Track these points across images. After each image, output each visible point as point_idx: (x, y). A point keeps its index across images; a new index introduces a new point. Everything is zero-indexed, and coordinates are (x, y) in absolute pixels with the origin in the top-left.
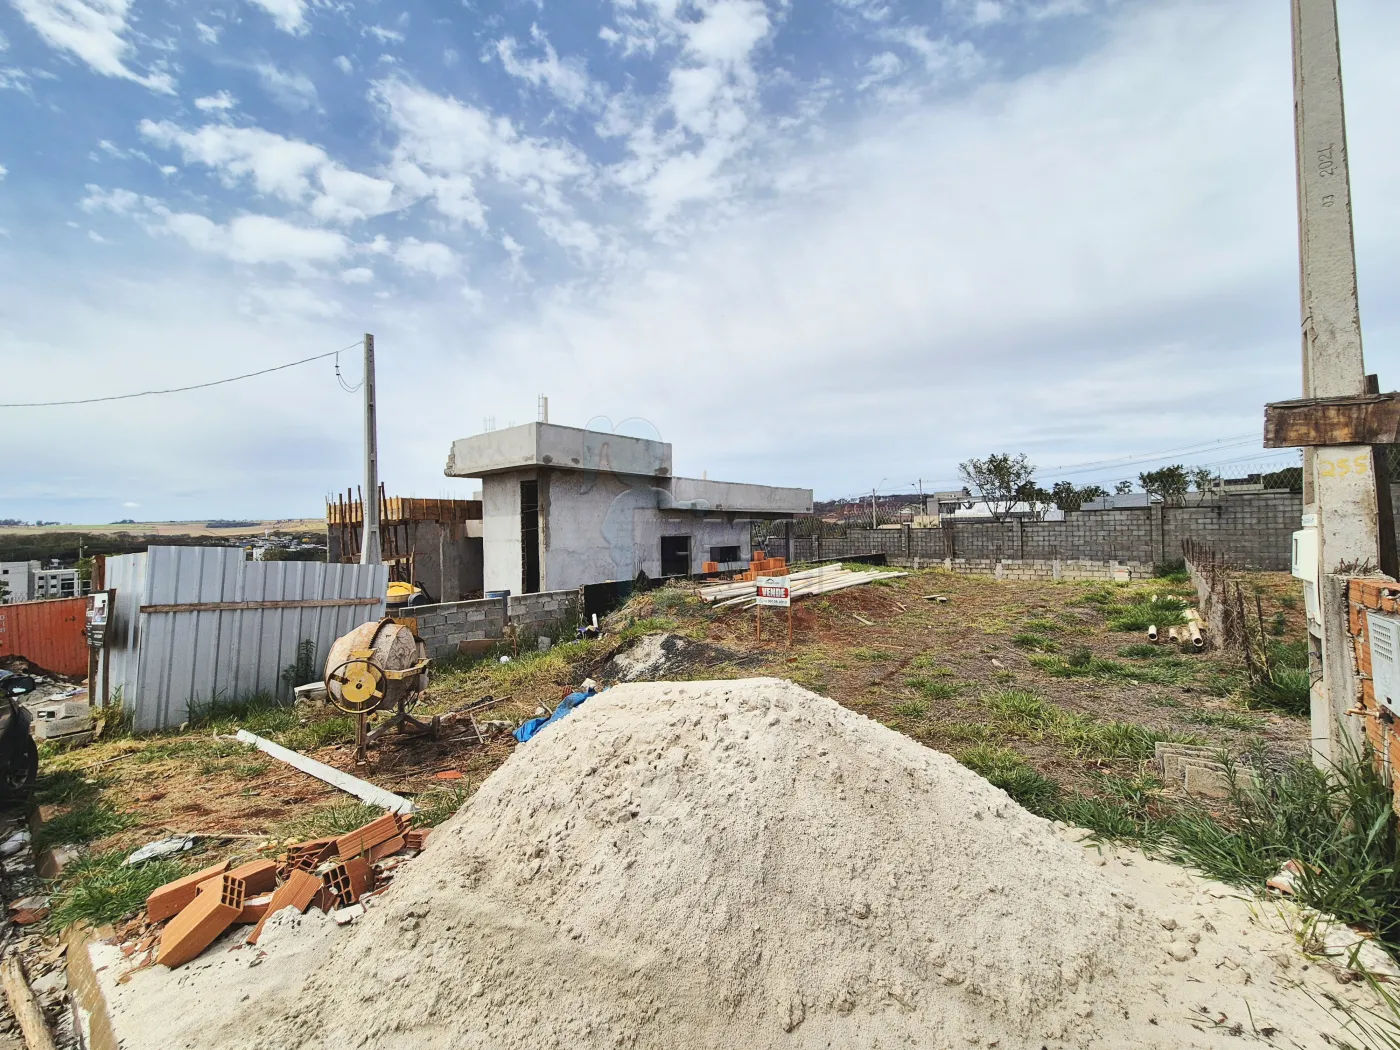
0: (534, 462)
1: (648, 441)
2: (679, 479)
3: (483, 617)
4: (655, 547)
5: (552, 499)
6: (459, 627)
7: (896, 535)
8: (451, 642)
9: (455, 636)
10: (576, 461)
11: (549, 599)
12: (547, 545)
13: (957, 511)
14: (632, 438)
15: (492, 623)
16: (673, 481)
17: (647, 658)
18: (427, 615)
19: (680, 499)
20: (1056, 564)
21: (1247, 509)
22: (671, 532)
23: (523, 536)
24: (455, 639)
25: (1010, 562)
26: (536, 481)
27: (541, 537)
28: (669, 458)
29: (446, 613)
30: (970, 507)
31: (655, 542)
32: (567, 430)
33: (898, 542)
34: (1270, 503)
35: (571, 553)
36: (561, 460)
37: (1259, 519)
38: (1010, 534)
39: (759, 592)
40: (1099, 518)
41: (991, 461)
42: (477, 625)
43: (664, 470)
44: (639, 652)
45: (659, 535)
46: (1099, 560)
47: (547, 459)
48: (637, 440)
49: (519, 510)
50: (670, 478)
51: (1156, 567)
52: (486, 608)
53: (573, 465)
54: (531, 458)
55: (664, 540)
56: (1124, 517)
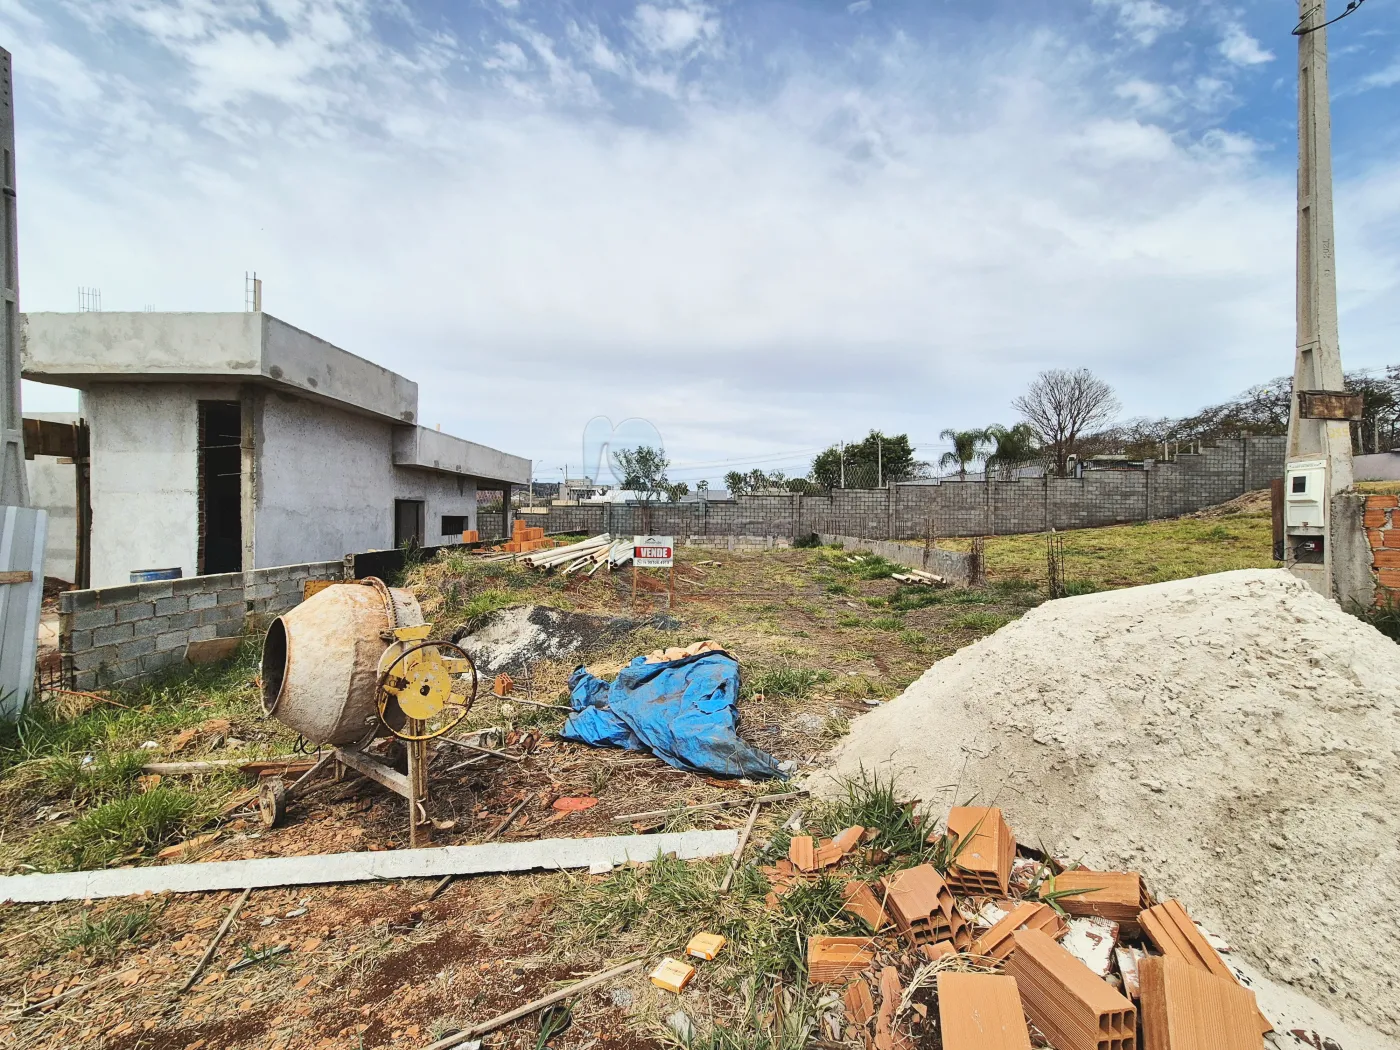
0: (256, 371)
1: (394, 374)
2: (424, 428)
3: (215, 604)
4: (388, 511)
5: (266, 431)
6: (175, 622)
7: (598, 512)
8: (161, 647)
9: (168, 636)
10: (313, 382)
11: (304, 575)
12: (258, 499)
13: (593, 497)
14: (377, 366)
15: (227, 612)
16: (419, 430)
17: (513, 638)
18: (120, 603)
19: (424, 454)
20: (731, 538)
21: (846, 499)
22: (406, 494)
23: (200, 485)
24: (168, 642)
25: (696, 537)
26: (238, 403)
27: (246, 487)
28: (414, 400)
29: (153, 598)
30: (604, 494)
31: (390, 505)
32: (302, 336)
33: (600, 519)
34: (858, 495)
35: (290, 513)
36: (295, 376)
37: (852, 506)
38: (697, 513)
39: (637, 552)
40: (760, 502)
41: (640, 452)
42: (202, 617)
43: (410, 415)
44: (496, 631)
45: (393, 497)
46: (759, 536)
47: (276, 371)
48: (384, 370)
49: (195, 445)
50: (415, 426)
51: (795, 541)
52: (219, 588)
53: (308, 386)
54: (250, 365)
55: (398, 503)
56: (776, 502)
